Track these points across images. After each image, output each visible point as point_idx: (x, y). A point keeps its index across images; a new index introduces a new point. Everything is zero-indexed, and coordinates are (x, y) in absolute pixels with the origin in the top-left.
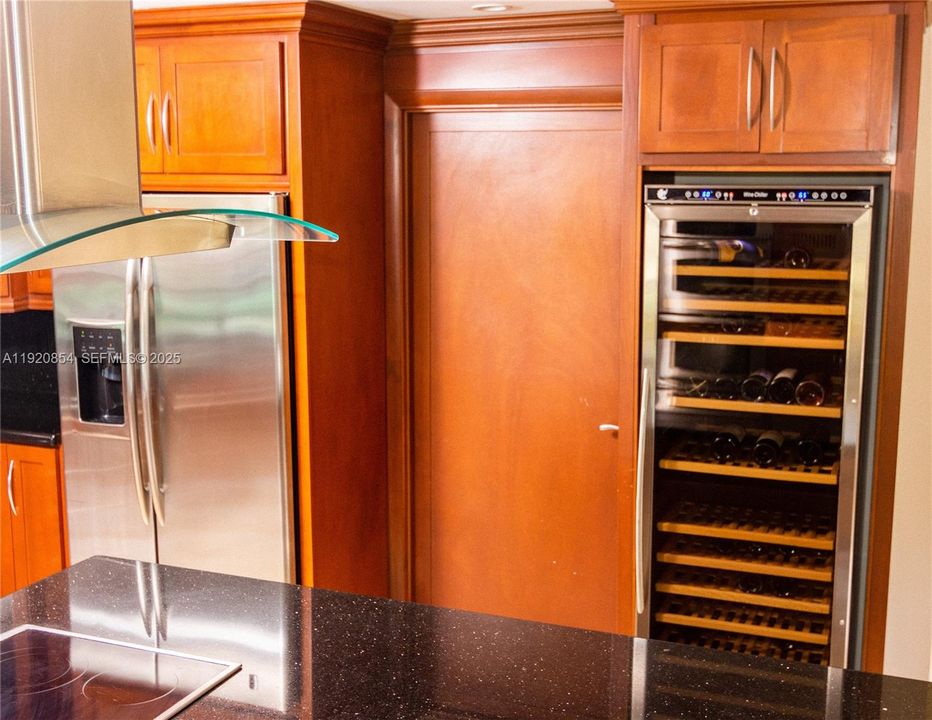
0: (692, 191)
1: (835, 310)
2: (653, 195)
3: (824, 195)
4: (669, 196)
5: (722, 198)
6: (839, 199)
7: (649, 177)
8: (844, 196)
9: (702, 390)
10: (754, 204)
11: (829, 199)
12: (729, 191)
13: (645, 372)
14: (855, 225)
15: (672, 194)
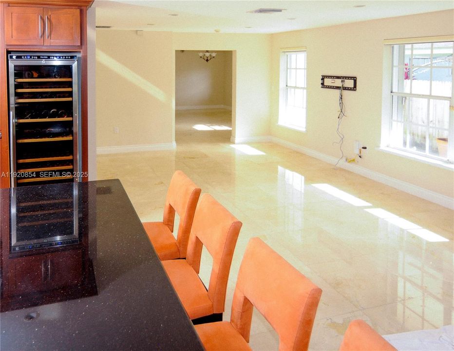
0: (24, 56)
1: (69, 89)
2: (11, 57)
3: (64, 57)
4: (16, 58)
5: (34, 58)
6: (68, 58)
7: (8, 52)
8: (69, 57)
9: (29, 117)
10: (44, 60)
11: (65, 58)
12: (36, 56)
13: (11, 113)
14: (73, 65)
15: (18, 57)
